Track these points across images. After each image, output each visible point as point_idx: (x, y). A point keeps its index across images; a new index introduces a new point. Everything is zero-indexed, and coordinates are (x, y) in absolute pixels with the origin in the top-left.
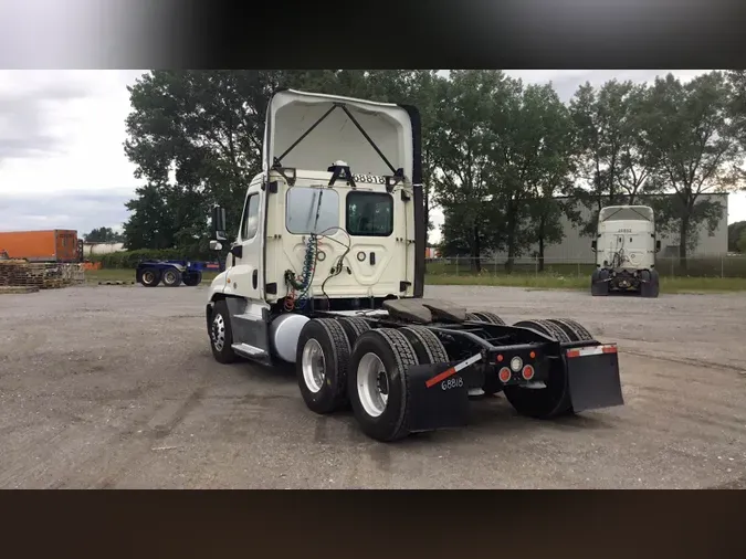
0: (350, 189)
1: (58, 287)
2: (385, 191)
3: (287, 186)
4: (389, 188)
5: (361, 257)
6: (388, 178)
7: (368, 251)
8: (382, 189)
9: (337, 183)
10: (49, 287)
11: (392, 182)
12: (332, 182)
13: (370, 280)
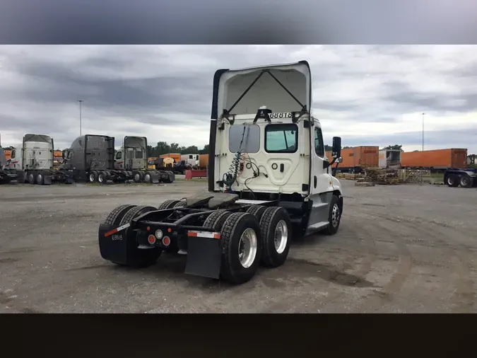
0: (267, 123)
1: (394, 183)
2: (291, 122)
3: (229, 125)
4: (295, 120)
5: (275, 166)
6: (294, 114)
7: (279, 163)
8: (290, 121)
9: (259, 120)
10: (388, 183)
11: (297, 116)
12: (255, 120)
13: (281, 182)
